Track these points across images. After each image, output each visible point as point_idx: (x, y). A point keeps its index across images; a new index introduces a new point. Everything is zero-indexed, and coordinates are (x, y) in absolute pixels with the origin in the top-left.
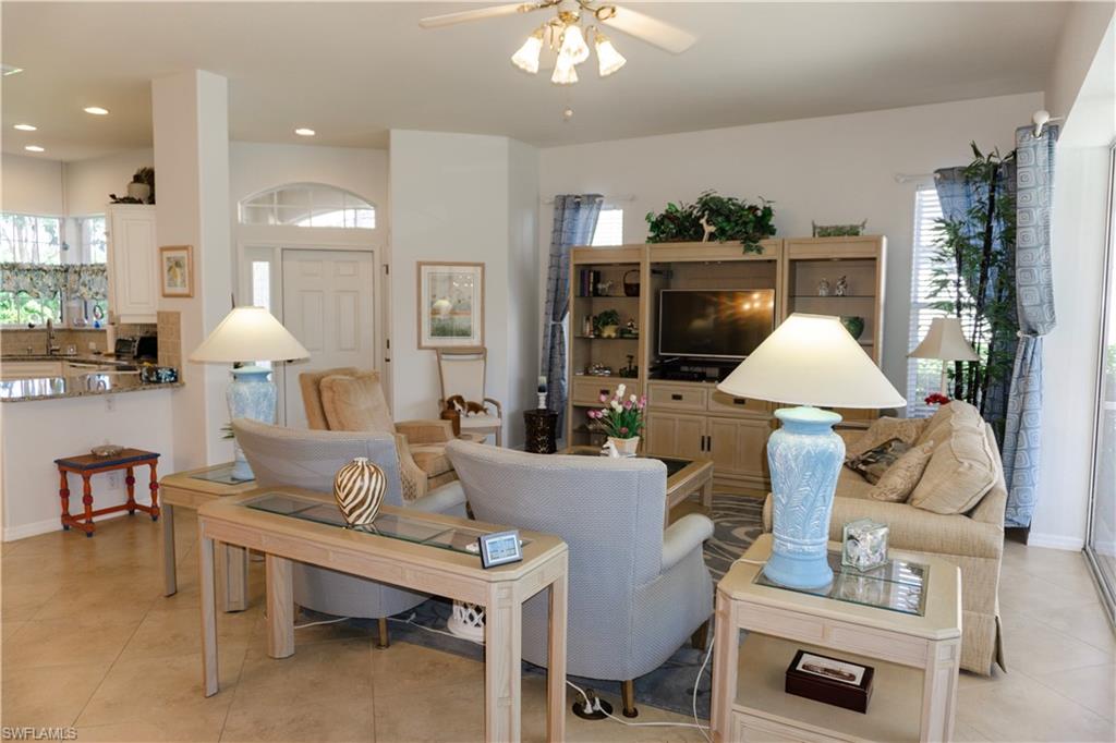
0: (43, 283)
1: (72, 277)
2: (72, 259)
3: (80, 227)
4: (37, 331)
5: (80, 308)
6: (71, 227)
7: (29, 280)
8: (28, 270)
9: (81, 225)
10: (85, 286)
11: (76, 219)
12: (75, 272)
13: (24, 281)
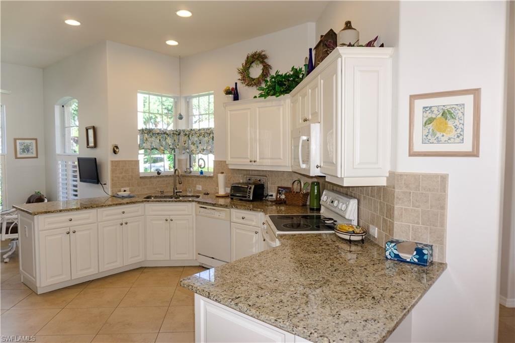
0: (166, 143)
1: (183, 138)
2: (182, 126)
3: (188, 104)
4: (163, 176)
5: (187, 160)
6: (183, 103)
7: (158, 141)
8: (158, 134)
9: (188, 102)
10: (194, 144)
11: (186, 98)
12: (186, 135)
13: (155, 142)
